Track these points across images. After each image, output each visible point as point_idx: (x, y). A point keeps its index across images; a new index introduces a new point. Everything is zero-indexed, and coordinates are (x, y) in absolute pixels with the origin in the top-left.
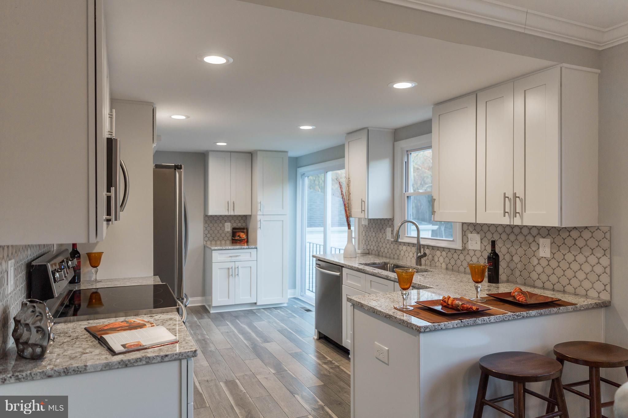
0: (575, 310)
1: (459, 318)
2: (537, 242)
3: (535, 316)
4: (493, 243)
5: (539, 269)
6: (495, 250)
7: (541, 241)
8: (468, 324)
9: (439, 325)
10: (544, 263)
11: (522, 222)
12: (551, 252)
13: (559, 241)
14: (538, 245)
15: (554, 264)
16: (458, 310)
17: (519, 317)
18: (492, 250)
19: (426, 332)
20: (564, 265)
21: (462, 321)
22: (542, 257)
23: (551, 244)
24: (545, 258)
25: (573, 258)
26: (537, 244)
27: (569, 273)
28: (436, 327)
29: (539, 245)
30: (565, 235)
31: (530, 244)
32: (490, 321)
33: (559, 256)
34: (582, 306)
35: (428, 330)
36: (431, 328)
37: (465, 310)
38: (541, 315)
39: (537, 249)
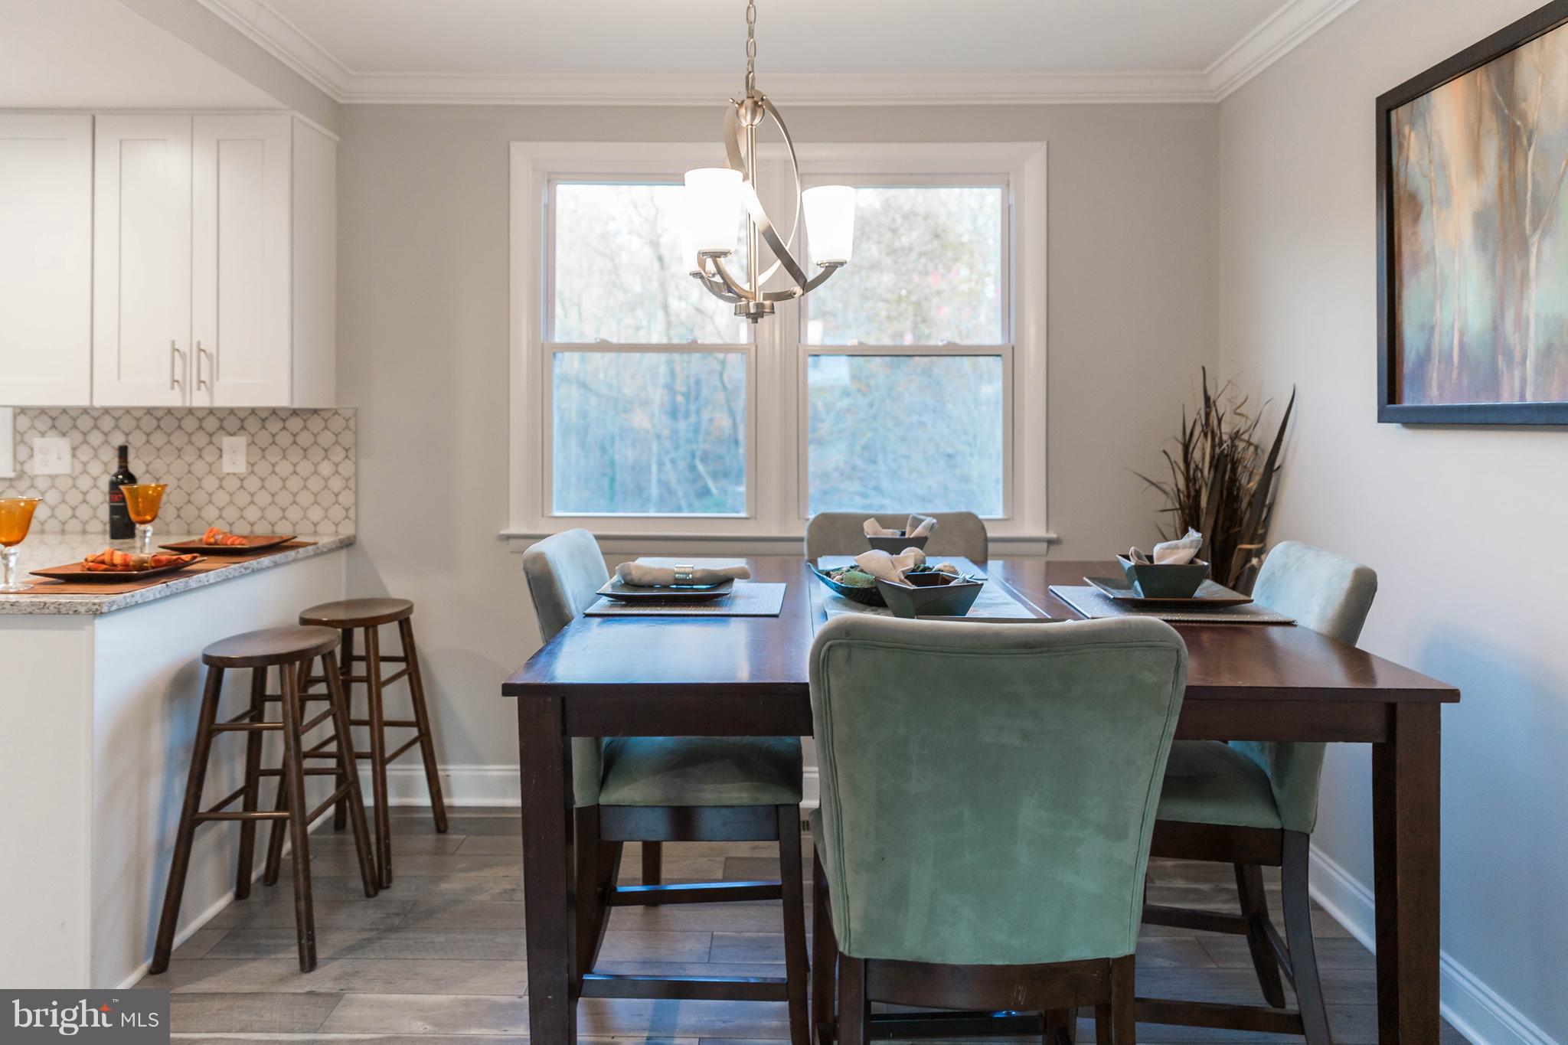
0: (317, 555)
1: (159, 580)
2: (218, 445)
3: (268, 568)
4: (123, 452)
5: (222, 498)
6: (126, 467)
7: (227, 442)
8: (177, 589)
9: (133, 596)
10: (231, 484)
11: (212, 400)
12: (248, 463)
13: (263, 438)
14: (218, 451)
15: (252, 483)
16: (146, 568)
17: (248, 571)
18: (121, 467)
19: (113, 611)
20: (274, 484)
21: (167, 585)
22: (228, 474)
23: (249, 445)
24: (234, 474)
25: (290, 469)
26: (218, 448)
27: (284, 498)
28: (128, 600)
29: (221, 450)
30: (274, 426)
31: (200, 450)
32: (208, 581)
33: (263, 468)
34: (324, 546)
35: (114, 608)
36: (120, 604)
37: (163, 566)
38: (276, 565)
39: (218, 459)
